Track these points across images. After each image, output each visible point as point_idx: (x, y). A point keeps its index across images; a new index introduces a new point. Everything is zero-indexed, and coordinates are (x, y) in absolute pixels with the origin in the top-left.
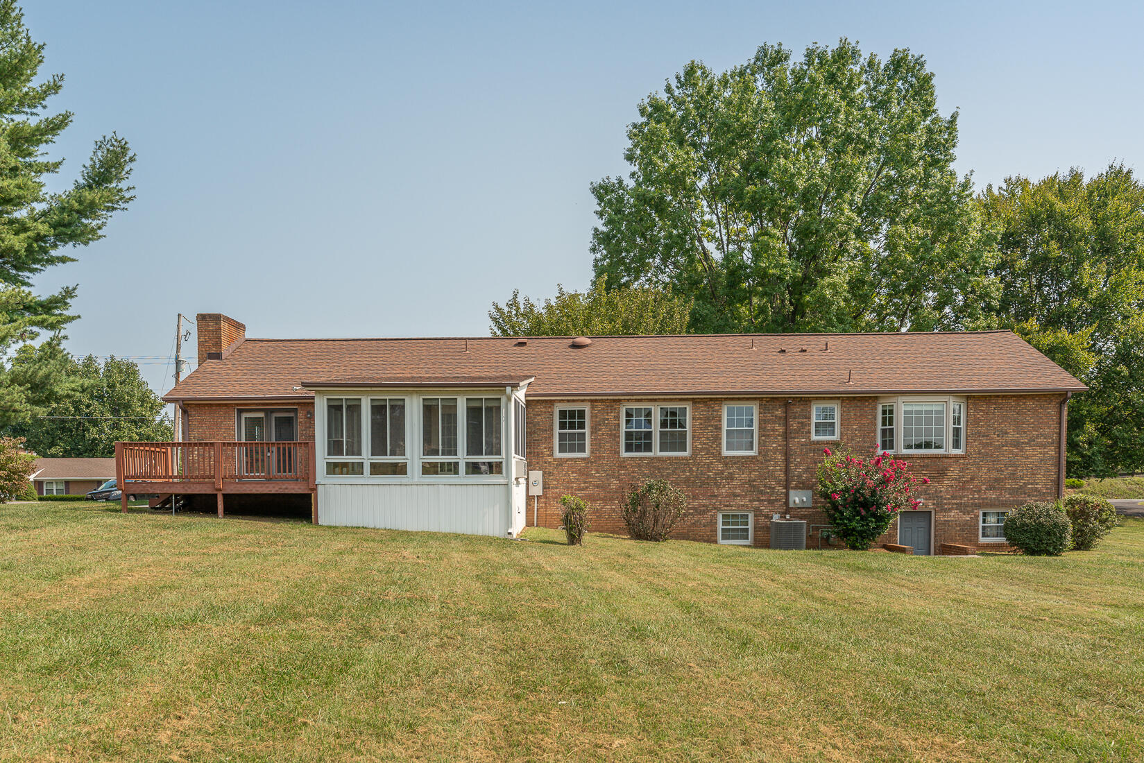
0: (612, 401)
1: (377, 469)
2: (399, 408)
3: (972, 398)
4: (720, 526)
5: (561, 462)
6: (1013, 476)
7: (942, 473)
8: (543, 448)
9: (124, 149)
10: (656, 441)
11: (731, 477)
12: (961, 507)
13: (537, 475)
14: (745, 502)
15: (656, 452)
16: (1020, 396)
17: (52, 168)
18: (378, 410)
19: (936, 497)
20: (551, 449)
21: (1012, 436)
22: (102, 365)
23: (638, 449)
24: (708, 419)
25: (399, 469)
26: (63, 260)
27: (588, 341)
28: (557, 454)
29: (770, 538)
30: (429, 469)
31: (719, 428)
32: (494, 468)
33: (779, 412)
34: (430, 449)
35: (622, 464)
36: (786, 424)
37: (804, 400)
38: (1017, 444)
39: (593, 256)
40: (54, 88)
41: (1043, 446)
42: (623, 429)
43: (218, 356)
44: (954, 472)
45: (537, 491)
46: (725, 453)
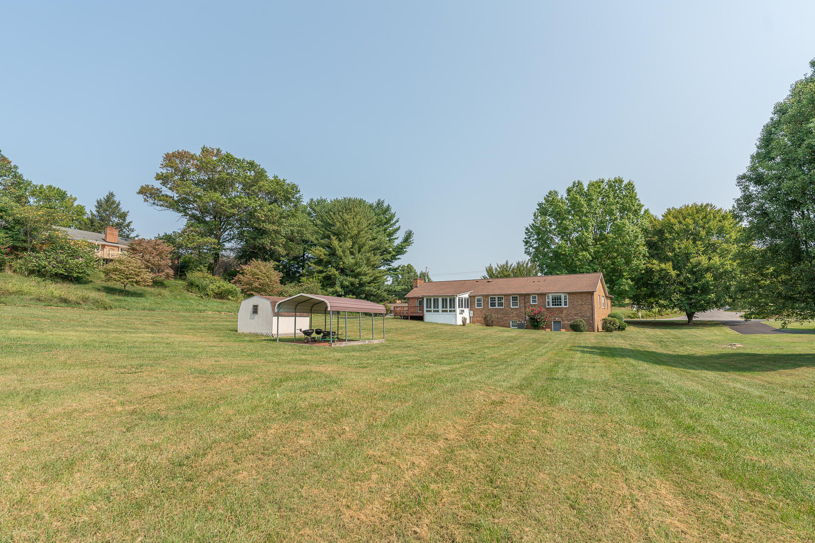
0: (487, 296)
1: (434, 311)
2: (438, 300)
3: (569, 294)
4: (511, 324)
5: (477, 309)
6: (581, 313)
7: (562, 312)
8: (473, 306)
9: (411, 232)
10: (497, 304)
11: (513, 313)
12: (567, 320)
13: (472, 312)
14: (516, 318)
15: (497, 307)
16: (581, 293)
17: (397, 238)
18: (434, 300)
19: (562, 318)
20: (475, 306)
21: (580, 302)
22: (419, 274)
23: (493, 306)
24: (507, 299)
25: (438, 311)
26: (399, 259)
27: (491, 280)
28: (476, 307)
29: (520, 326)
30: (443, 311)
31: (510, 302)
32: (454, 311)
33: (523, 298)
34: (443, 307)
35: (489, 310)
36: (525, 301)
37: (529, 295)
38: (581, 305)
39: (524, 247)
40: (397, 221)
41: (588, 305)
42: (490, 301)
43: (417, 287)
44: (565, 311)
45: (472, 315)
46: (512, 307)
